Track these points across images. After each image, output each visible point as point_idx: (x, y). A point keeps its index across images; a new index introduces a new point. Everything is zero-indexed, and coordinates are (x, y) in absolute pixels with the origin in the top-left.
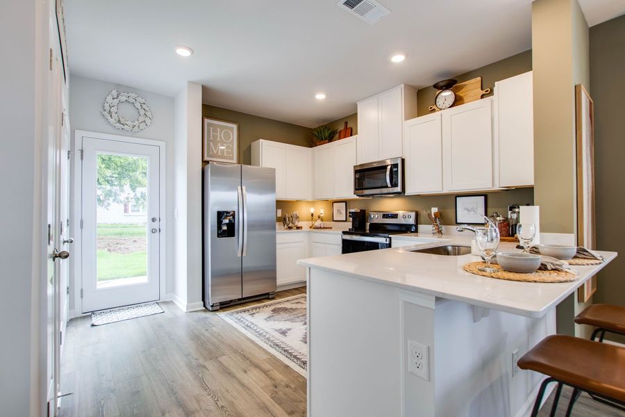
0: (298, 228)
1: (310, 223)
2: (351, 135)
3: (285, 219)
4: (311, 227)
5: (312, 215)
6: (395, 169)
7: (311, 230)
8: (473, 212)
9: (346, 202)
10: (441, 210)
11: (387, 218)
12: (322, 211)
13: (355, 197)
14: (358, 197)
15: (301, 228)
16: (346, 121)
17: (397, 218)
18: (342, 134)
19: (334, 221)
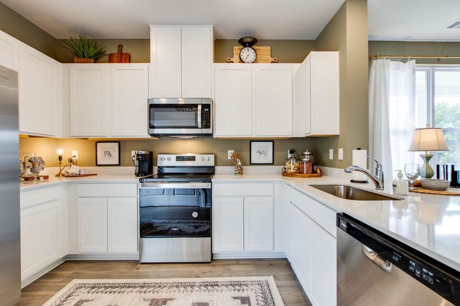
0: (45, 178)
2: (130, 62)
5: (60, 158)
6: (207, 110)
8: (264, 155)
9: (119, 142)
10: (236, 152)
11: (182, 160)
12: (75, 153)
15: (48, 177)
16: (120, 44)
17: (195, 160)
18: (115, 59)
19: (97, 165)
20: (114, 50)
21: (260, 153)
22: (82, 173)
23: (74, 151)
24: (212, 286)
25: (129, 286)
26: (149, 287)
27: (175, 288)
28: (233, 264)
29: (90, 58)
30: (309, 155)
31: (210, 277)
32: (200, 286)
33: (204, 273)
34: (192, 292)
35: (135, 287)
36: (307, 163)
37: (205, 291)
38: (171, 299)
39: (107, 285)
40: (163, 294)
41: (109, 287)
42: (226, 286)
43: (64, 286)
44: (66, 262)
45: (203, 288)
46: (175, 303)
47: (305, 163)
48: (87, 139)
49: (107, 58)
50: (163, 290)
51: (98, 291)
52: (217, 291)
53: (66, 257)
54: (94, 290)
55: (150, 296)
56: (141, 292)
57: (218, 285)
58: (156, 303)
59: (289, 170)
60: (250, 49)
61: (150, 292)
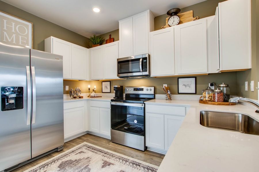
0: (80, 97)
1: (88, 94)
2: (114, 41)
3: (71, 92)
4: (88, 97)
5: (89, 89)
6: (145, 61)
7: (88, 98)
8: (188, 87)
9: (110, 81)
10: (168, 86)
11: (137, 90)
12: (95, 87)
13: (118, 78)
14: (119, 78)
15: (82, 97)
16: (110, 34)
17: (143, 90)
18: (108, 42)
19: (102, 92)
20: (107, 38)
21: (185, 86)
22: (96, 96)
23: (95, 86)
24: (136, 165)
25: (101, 151)
26: (108, 154)
27: (118, 159)
28: (157, 156)
29: (98, 44)
30: (225, 87)
31: (139, 159)
32: (130, 163)
33: (137, 156)
34: (124, 164)
35: (103, 153)
36: (218, 93)
37: (131, 166)
38: (113, 164)
39: (94, 148)
40: (111, 161)
41: (94, 149)
42: (144, 168)
43: (80, 143)
44: (87, 134)
45: (131, 164)
46: (113, 167)
47: (216, 94)
48: (99, 80)
49: (105, 42)
50: (113, 158)
51: (90, 149)
52: (137, 169)
53: (88, 131)
54: (88, 148)
55: (106, 159)
56: (103, 156)
57: (139, 166)
58: (106, 163)
59: (205, 99)
60: (175, 16)
61: (107, 157)
